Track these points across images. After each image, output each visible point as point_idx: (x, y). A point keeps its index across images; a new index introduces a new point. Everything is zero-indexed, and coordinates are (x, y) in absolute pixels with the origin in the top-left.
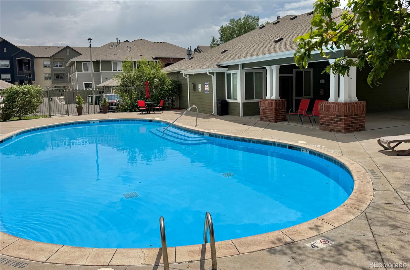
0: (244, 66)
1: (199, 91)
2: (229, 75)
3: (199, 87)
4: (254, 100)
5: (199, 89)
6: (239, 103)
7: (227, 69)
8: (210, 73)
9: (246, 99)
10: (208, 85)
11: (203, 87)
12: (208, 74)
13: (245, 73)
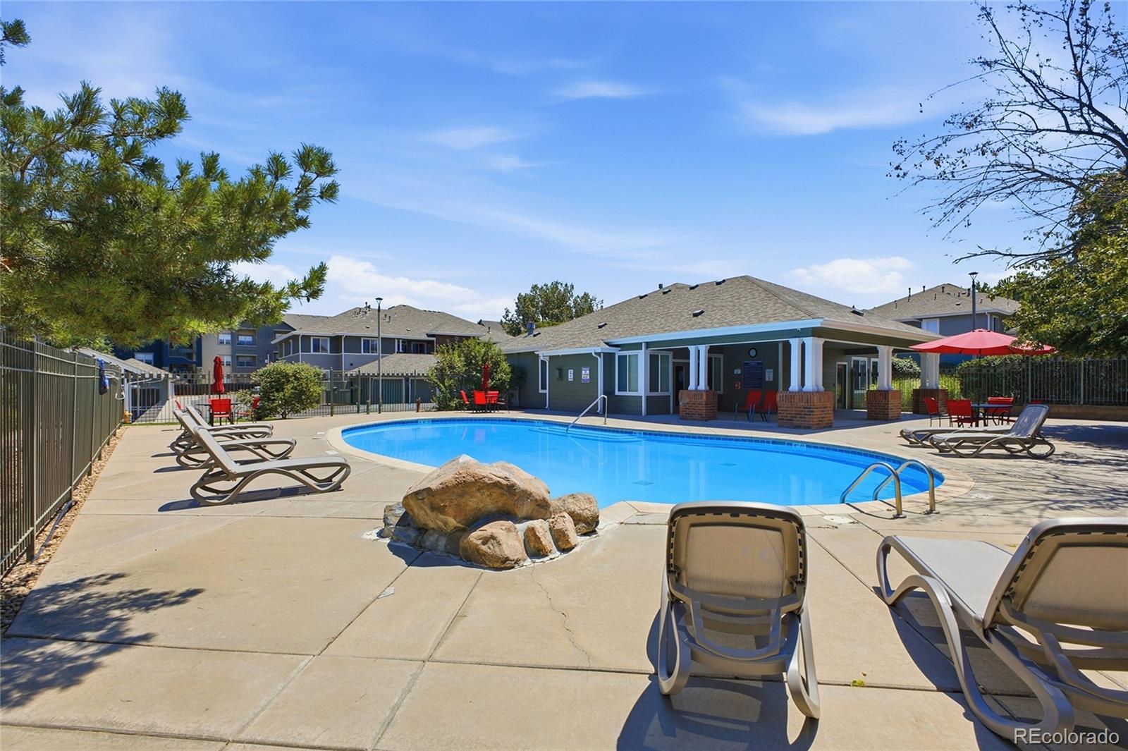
0: (648, 345)
1: (570, 380)
2: (622, 359)
3: (569, 375)
4: (659, 393)
5: (569, 377)
6: (641, 397)
7: (620, 349)
8: (596, 353)
9: (651, 391)
10: (588, 372)
11: (578, 374)
12: (594, 355)
13: (651, 355)
